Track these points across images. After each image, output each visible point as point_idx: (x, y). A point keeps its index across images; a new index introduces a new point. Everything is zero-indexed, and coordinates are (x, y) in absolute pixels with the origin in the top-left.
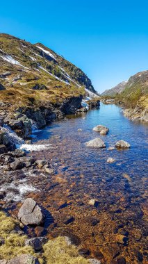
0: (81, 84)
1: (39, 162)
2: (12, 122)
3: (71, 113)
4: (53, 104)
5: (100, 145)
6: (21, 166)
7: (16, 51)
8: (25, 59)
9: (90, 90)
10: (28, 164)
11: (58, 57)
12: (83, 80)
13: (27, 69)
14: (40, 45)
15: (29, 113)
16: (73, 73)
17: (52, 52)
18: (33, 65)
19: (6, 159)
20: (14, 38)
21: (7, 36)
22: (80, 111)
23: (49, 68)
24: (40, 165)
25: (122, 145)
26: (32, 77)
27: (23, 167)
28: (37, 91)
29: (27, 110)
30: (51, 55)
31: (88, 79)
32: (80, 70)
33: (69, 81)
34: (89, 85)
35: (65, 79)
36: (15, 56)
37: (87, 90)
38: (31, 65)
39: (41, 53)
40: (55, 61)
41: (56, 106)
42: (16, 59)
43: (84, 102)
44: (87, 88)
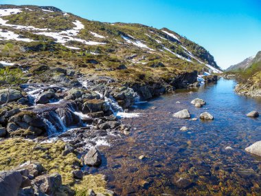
0: (203, 60)
1: (122, 126)
2: (116, 94)
3: (183, 87)
4: (164, 80)
5: (184, 116)
6: (106, 127)
7: (144, 37)
8: (151, 42)
9: (213, 66)
10: (112, 126)
11: (181, 38)
12: (206, 56)
13: (152, 51)
14: (165, 29)
15: (136, 87)
16: (195, 51)
17: (176, 34)
18: (158, 47)
19: (99, 121)
20: (143, 26)
21: (138, 25)
22: (192, 86)
23: (173, 48)
24: (122, 128)
25: (205, 117)
26: (154, 57)
27: (107, 128)
28: (153, 69)
29: (134, 85)
30: (174, 37)
31: (211, 56)
32: (202, 48)
33: (190, 59)
34: (211, 60)
35: (187, 57)
36: (143, 40)
37: (209, 66)
38: (157, 47)
39: (166, 36)
40: (178, 42)
41: (168, 81)
42: (144, 43)
43: (200, 77)
44: (210, 64)
